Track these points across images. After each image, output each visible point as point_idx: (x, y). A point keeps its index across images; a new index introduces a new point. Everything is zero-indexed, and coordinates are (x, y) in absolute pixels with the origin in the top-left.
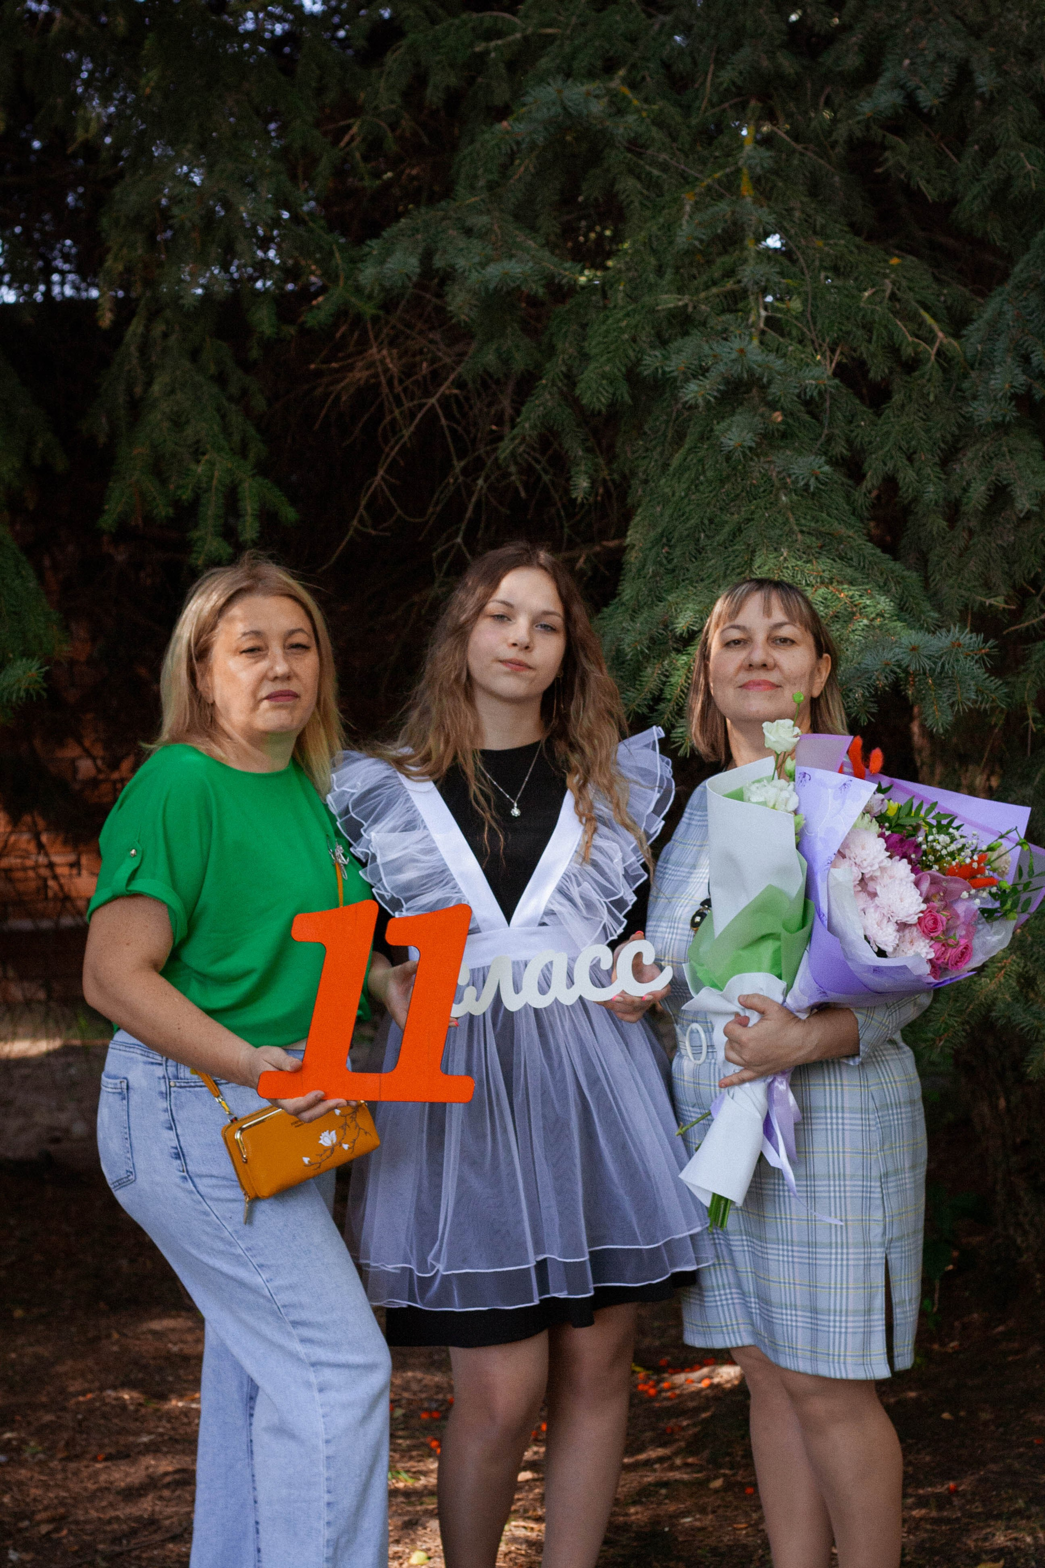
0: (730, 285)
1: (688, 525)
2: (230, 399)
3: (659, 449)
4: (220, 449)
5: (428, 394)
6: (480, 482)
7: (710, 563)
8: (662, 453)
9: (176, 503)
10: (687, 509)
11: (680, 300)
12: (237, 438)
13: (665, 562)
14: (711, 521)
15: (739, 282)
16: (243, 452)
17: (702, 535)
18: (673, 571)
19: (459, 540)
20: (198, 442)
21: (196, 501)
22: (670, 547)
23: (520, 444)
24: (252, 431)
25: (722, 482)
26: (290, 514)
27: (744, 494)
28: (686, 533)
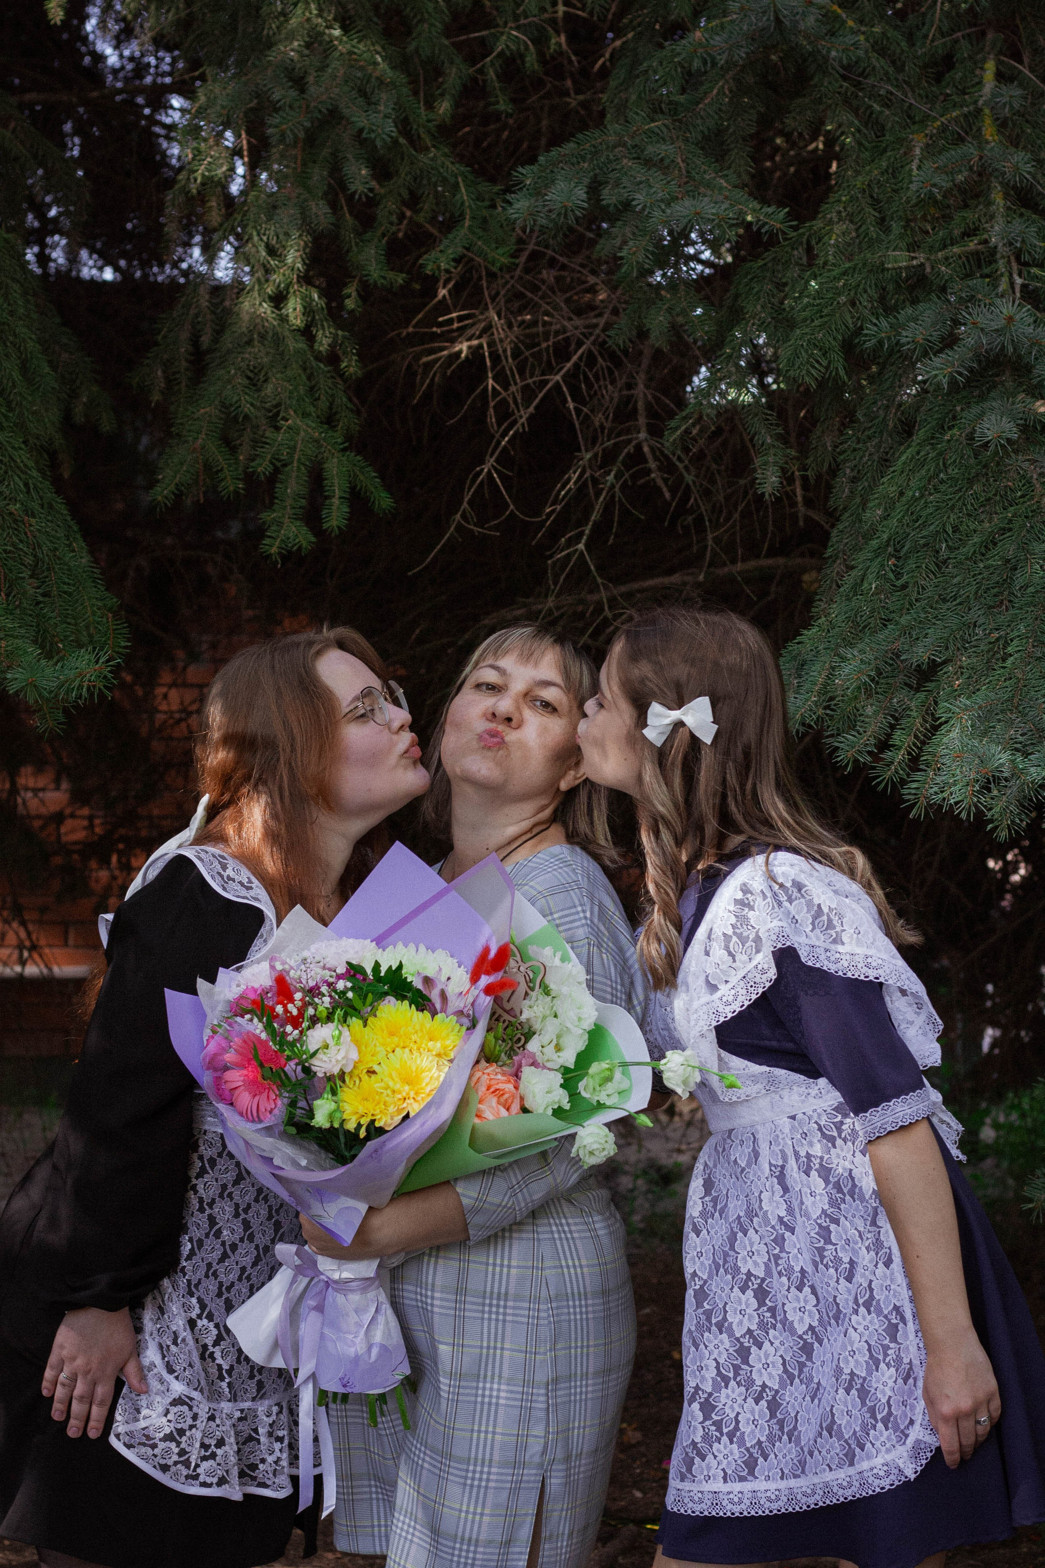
0: (972, 245)
1: (924, 533)
2: (318, 357)
3: (875, 441)
4: (305, 415)
5: (550, 369)
6: (611, 478)
7: (955, 581)
8: (878, 446)
9: (249, 478)
10: (924, 513)
11: (913, 258)
12: (323, 404)
13: (891, 576)
14: (956, 530)
15: (986, 242)
16: (329, 420)
17: (944, 546)
18: (904, 587)
19: (581, 546)
20: (278, 405)
21: (273, 479)
22: (898, 558)
23: (694, 425)
24: (342, 399)
25: (971, 482)
26: (383, 500)
27: (998, 498)
28: (922, 542)
